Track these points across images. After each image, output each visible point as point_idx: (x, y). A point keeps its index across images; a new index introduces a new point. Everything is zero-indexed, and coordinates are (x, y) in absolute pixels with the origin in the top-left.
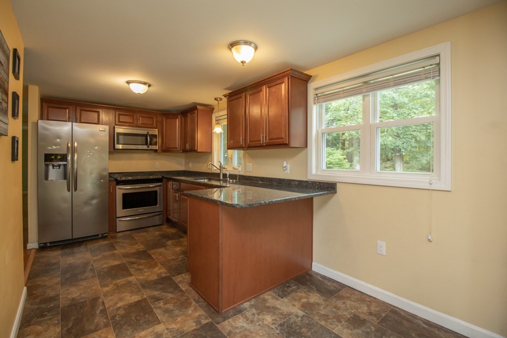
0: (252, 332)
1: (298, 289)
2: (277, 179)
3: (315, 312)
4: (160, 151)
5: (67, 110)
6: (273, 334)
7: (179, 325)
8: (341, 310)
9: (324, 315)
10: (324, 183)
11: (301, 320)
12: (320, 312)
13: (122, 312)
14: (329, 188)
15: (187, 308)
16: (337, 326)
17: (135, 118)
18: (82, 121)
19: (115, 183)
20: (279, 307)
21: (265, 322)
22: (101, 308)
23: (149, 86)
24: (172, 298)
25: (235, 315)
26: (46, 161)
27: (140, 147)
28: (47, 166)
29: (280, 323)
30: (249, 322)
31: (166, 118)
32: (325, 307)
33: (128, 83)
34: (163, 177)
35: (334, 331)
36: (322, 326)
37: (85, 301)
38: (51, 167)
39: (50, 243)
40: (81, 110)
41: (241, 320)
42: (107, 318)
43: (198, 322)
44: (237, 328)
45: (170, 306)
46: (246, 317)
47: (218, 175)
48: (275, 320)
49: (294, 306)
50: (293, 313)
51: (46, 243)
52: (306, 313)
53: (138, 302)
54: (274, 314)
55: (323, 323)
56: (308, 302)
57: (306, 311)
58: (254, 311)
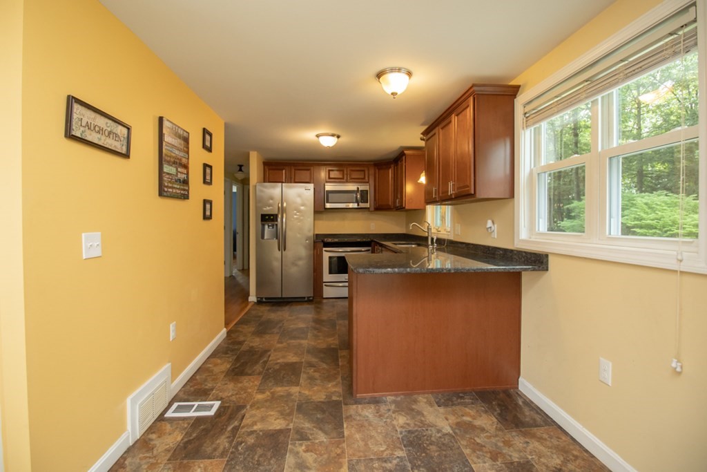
0: (372, 425)
1: (472, 403)
2: (482, 246)
3: (468, 436)
4: (372, 209)
5: (284, 171)
6: (393, 436)
7: (310, 393)
8: (511, 449)
9: (478, 444)
10: (531, 253)
11: (440, 437)
12: (476, 439)
13: (277, 367)
14: (538, 261)
15: (329, 381)
16: (485, 463)
17: (345, 172)
18: (296, 181)
19: (322, 244)
20: (425, 413)
21: (395, 422)
22: (265, 359)
23: (338, 137)
24: (324, 369)
25: (368, 403)
26: (262, 221)
27: (351, 205)
28: (263, 225)
29: (410, 429)
30: (378, 415)
31: (379, 169)
32: (490, 437)
33: (318, 136)
34: (372, 241)
35: (473, 466)
36: (461, 454)
37: (258, 351)
38: (266, 227)
39: (266, 298)
40: (295, 170)
41: (370, 411)
42: (264, 368)
43: (329, 397)
44: (360, 415)
45: (317, 375)
46: (379, 409)
47: (426, 238)
48: (408, 424)
49: (447, 419)
50: (436, 426)
51: (262, 298)
52: (455, 433)
53: (296, 363)
54: (413, 418)
55: (467, 451)
56: (471, 422)
57: (457, 431)
58: (393, 407)
